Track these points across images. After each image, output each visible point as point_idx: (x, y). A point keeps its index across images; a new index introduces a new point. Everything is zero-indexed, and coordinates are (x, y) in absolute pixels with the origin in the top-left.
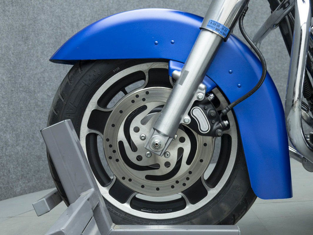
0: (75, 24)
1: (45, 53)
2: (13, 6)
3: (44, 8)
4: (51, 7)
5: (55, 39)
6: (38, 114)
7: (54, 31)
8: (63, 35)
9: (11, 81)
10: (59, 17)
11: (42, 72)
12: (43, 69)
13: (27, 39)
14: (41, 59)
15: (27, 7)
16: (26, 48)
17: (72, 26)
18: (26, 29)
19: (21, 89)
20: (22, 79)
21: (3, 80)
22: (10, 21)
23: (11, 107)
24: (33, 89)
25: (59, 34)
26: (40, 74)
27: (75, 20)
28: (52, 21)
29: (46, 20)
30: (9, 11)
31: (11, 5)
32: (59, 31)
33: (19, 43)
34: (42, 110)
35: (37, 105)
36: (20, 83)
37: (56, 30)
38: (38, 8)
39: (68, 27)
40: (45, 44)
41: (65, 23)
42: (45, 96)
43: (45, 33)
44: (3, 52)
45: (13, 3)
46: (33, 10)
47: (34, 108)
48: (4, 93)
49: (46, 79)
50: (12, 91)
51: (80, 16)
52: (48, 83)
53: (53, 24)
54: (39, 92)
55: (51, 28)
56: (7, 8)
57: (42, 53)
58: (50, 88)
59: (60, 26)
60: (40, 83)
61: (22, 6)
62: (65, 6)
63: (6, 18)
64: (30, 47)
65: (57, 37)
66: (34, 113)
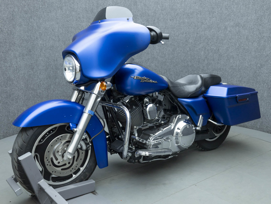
0: (56, 59)
1: (41, 73)
2: (27, 56)
3: (41, 55)
4: (44, 54)
5: (46, 67)
6: (38, 99)
7: (46, 64)
8: (50, 65)
9: (26, 86)
10: (48, 57)
11: (40, 81)
12: (40, 80)
13: (33, 68)
14: (39, 76)
15: (33, 55)
16: (32, 73)
17: (54, 61)
18: (33, 65)
19: (30, 89)
20: (31, 85)
21: (23, 87)
22: (26, 62)
23: (26, 97)
24: (35, 88)
25: (48, 65)
26: (39, 82)
27: (55, 58)
28: (45, 60)
29: (42, 60)
30: (25, 58)
31: (26, 56)
32: (48, 63)
33: (30, 70)
34: (40, 97)
35: (37, 95)
36: (30, 87)
37: (46, 63)
38: (38, 55)
39: (52, 61)
40: (41, 70)
41: (51, 60)
42: (41, 91)
43: (42, 65)
44: (22, 75)
45: (27, 55)
46: (36, 56)
47: (36, 96)
48: (22, 92)
49: (41, 84)
50: (26, 90)
51: (58, 56)
52: (42, 86)
53: (45, 61)
54: (38, 90)
55: (44, 63)
56: (24, 57)
57: (40, 73)
58: (43, 88)
59: (48, 62)
60: (38, 86)
61: (31, 55)
62: (51, 53)
63: (24, 61)
64: (34, 72)
65: (47, 66)
66: (36, 98)
